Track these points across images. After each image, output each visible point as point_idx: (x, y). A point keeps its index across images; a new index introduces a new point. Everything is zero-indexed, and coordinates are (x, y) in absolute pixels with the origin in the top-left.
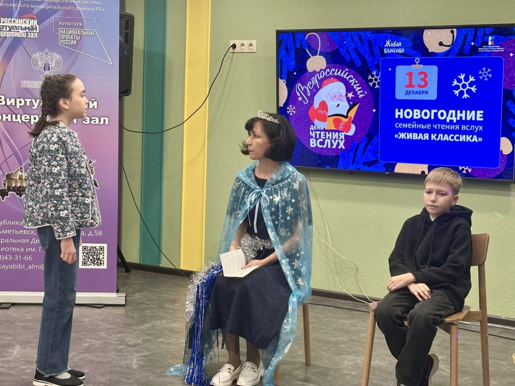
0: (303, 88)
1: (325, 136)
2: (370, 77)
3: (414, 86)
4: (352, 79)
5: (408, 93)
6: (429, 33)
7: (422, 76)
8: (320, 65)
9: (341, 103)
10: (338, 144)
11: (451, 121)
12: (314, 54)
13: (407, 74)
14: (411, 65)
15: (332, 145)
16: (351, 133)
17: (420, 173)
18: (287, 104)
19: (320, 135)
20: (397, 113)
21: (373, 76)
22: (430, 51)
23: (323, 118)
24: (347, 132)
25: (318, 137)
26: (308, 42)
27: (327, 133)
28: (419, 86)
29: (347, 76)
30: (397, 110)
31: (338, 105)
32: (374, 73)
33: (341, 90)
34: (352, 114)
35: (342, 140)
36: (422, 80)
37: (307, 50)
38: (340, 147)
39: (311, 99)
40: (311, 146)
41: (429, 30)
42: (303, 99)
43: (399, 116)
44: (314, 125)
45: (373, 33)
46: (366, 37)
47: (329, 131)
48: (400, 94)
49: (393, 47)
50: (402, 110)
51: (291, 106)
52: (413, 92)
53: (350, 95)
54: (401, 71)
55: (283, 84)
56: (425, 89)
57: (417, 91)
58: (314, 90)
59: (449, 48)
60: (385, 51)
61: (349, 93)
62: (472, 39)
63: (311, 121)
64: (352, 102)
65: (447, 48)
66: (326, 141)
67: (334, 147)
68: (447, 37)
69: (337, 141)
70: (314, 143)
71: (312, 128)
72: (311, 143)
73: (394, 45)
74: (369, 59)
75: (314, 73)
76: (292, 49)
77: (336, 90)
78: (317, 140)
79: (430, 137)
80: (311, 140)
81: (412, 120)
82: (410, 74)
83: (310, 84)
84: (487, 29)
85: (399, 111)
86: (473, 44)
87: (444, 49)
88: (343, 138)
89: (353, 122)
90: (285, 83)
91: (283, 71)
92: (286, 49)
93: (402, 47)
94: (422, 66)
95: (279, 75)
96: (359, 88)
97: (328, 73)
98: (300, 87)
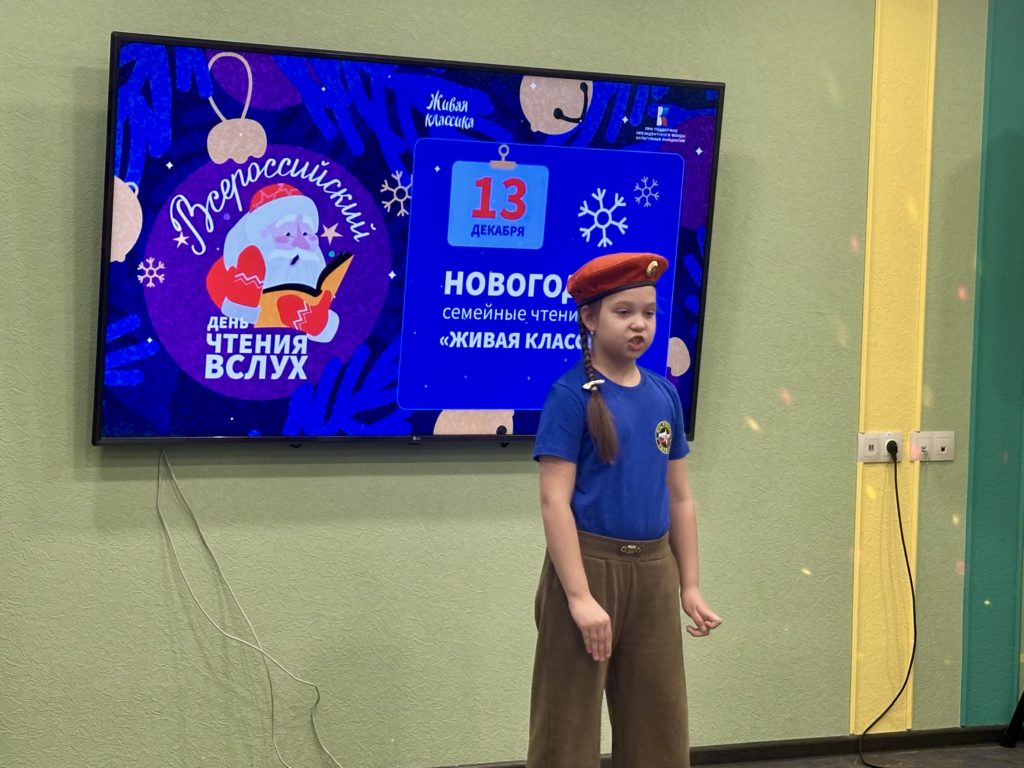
0: (191, 211)
2: (386, 187)
3: (492, 215)
4: (338, 190)
5: (477, 231)
6: (533, 86)
7: (514, 190)
8: (248, 147)
12: (233, 112)
13: (479, 183)
14: (488, 161)
16: (328, 334)
17: (494, 432)
18: (136, 255)
20: (449, 282)
21: (393, 184)
22: (534, 129)
26: (216, 76)
28: (504, 214)
30: (449, 274)
32: (398, 176)
36: (512, 199)
37: (211, 99)
39: (216, 241)
41: (534, 78)
45: (398, 71)
46: (381, 79)
48: (459, 235)
49: (447, 112)
50: (461, 274)
52: (490, 230)
54: (464, 175)
55: (127, 197)
56: (517, 223)
57: (499, 227)
59: (576, 125)
60: (428, 121)
61: (329, 227)
62: (625, 108)
63: (212, 303)
65: (572, 126)
68: (573, 100)
73: (450, 106)
74: (386, 139)
76: (165, 94)
79: (523, 340)
81: (484, 300)
82: (485, 184)
83: (217, 197)
84: (655, 90)
85: (455, 277)
86: (625, 120)
87: (564, 128)
88: (304, 351)
89: (335, 306)
90: (134, 191)
91: (132, 157)
92: (145, 91)
93: (468, 114)
94: (513, 165)
95: (118, 169)
96: (355, 215)
97: (271, 170)
98: (183, 205)
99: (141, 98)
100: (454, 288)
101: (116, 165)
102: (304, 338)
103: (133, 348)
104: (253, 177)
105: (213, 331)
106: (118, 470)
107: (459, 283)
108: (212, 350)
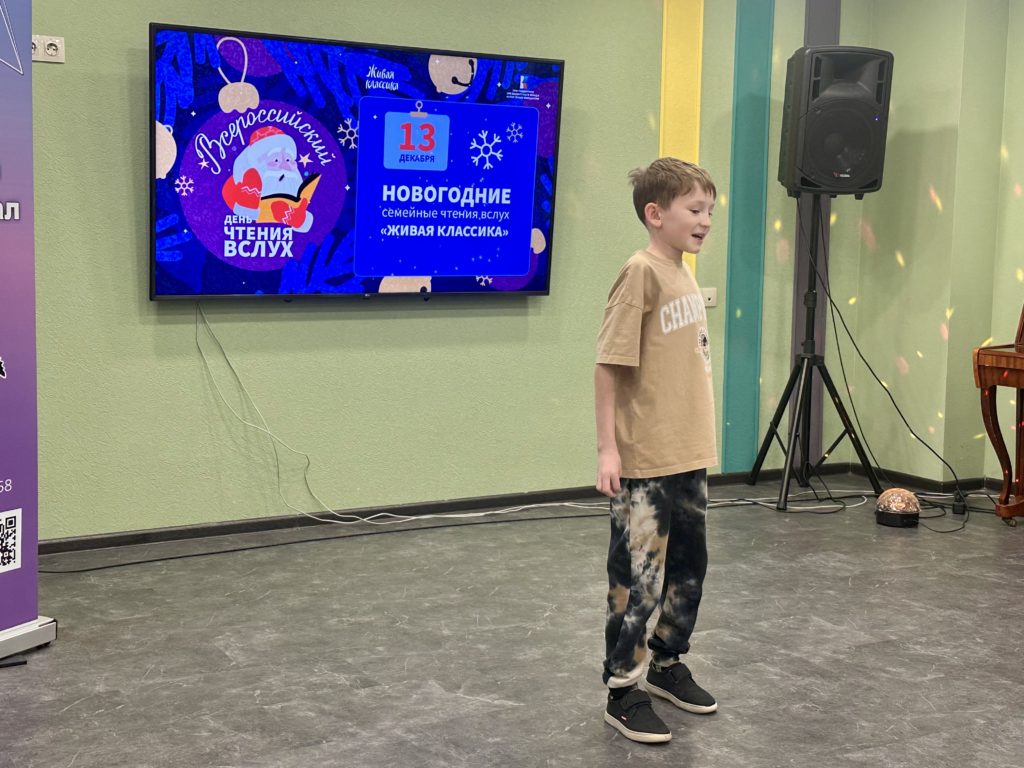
0: (210, 144)
1: (256, 235)
2: (341, 129)
3: (413, 148)
4: (309, 131)
5: (404, 158)
6: (437, 61)
7: (427, 131)
8: (247, 101)
10: (281, 249)
11: (467, 205)
12: (235, 78)
13: (403, 127)
14: (409, 111)
15: (268, 250)
17: (419, 291)
18: (174, 173)
19: (245, 233)
20: (386, 193)
21: (346, 127)
22: (439, 91)
25: (240, 237)
26: (222, 53)
27: (259, 229)
28: (421, 147)
29: (299, 124)
30: (385, 187)
32: (349, 122)
33: (288, 151)
35: (287, 241)
36: (426, 137)
37: (220, 69)
38: (283, 255)
39: (228, 165)
40: (227, 254)
41: (437, 57)
42: (211, 164)
45: (346, 51)
46: (335, 56)
48: (391, 161)
49: (380, 79)
50: (393, 187)
51: (184, 178)
52: (412, 158)
53: (305, 160)
54: (393, 121)
56: (431, 153)
57: (418, 156)
59: (466, 88)
60: (368, 85)
61: (304, 156)
62: (498, 77)
63: (226, 206)
65: (464, 89)
66: (257, 244)
67: (271, 255)
68: (465, 71)
69: (278, 244)
70: (233, 248)
71: (228, 220)
72: (227, 248)
73: (382, 75)
74: (340, 97)
75: (235, 115)
76: (188, 65)
78: (238, 242)
79: (436, 232)
80: (227, 243)
81: (409, 204)
82: (408, 127)
83: (227, 135)
84: (519, 65)
85: (389, 189)
86: (499, 85)
87: (459, 90)
88: (290, 238)
89: (310, 209)
90: (170, 130)
91: (167, 108)
92: (174, 62)
93: (395, 81)
94: (425, 114)
95: (158, 116)
96: (321, 148)
97: (263, 117)
98: (204, 141)
99: (171, 68)
100: (389, 197)
101: (157, 114)
102: (290, 230)
103: (174, 237)
105: (228, 225)
106: (169, 317)
107: (392, 193)
108: (228, 238)
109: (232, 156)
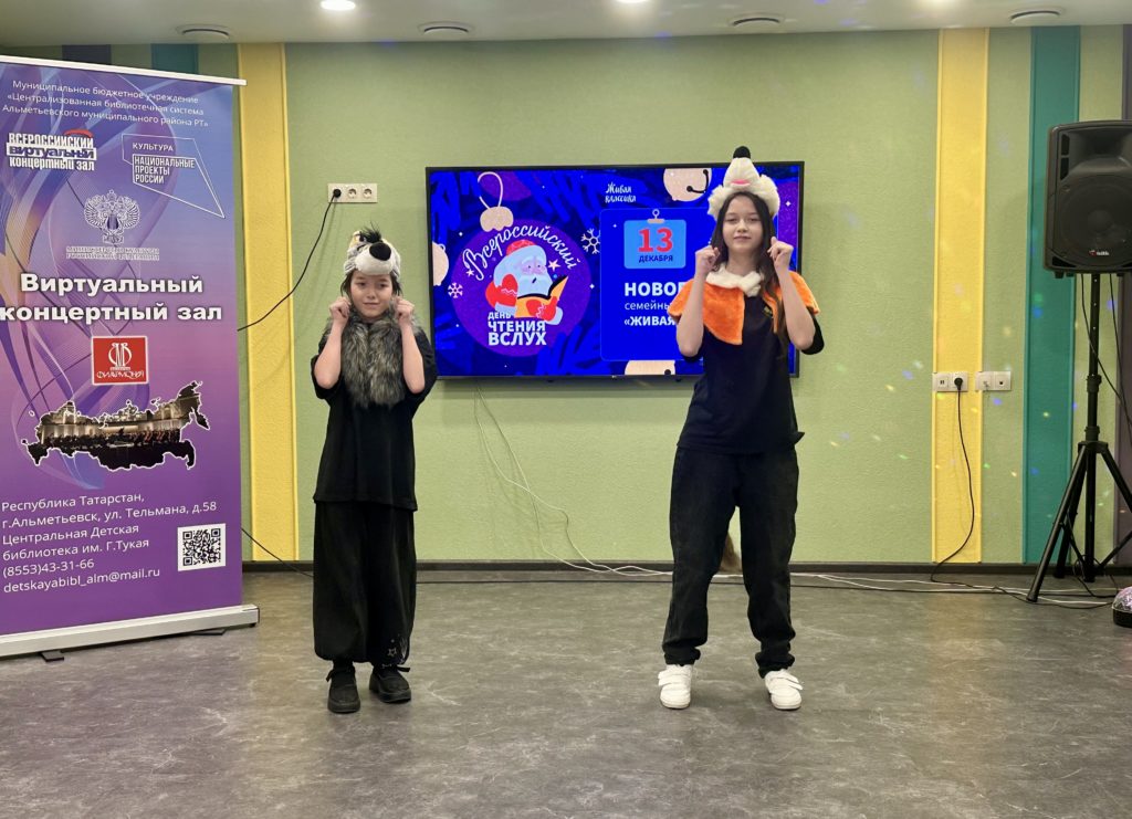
0: (474, 257)
1: (514, 328)
2: (584, 238)
4: (556, 241)
5: (642, 259)
6: (672, 174)
7: (664, 235)
8: (503, 221)
9: (539, 277)
10: (536, 338)
12: (493, 204)
13: (641, 233)
14: (646, 218)
15: (525, 339)
16: (557, 320)
17: (663, 373)
18: (447, 281)
19: (505, 326)
20: (627, 289)
21: (589, 236)
22: (675, 199)
23: (511, 301)
24: (549, 319)
25: (501, 330)
26: (482, 185)
27: (517, 323)
28: (660, 249)
29: (548, 237)
30: (627, 285)
31: (535, 280)
32: (591, 232)
33: (538, 258)
34: (558, 292)
35: (541, 332)
36: (664, 240)
37: (480, 198)
38: (538, 343)
39: (489, 272)
40: (491, 343)
41: (672, 170)
42: (476, 272)
43: (631, 292)
44: (494, 311)
45: (587, 174)
46: (577, 178)
47: (520, 320)
48: (631, 261)
49: (617, 193)
50: (634, 284)
51: (454, 284)
52: (651, 258)
53: (554, 265)
54: (632, 229)
55: (439, 251)
56: (668, 253)
57: (656, 257)
58: (494, 259)
60: (607, 200)
61: (552, 262)
63: (490, 305)
64: (556, 276)
65: (700, 195)
66: (516, 335)
67: (528, 344)
68: (699, 180)
69: (533, 334)
70: (496, 338)
71: (491, 316)
72: (491, 339)
73: (620, 190)
74: (583, 212)
75: (494, 233)
76: (455, 197)
77: (530, 258)
78: (500, 334)
80: (491, 334)
81: (650, 298)
82: (646, 233)
83: (488, 249)
85: (631, 286)
87: (694, 197)
88: (544, 330)
89: (559, 305)
90: (443, 248)
91: (441, 232)
92: (445, 197)
93: (632, 194)
94: (662, 221)
95: (434, 238)
96: (567, 255)
97: (517, 233)
98: (470, 255)
99: (443, 200)
102: (543, 322)
103: (449, 330)
104: (507, 236)
105: (491, 320)
107: (633, 289)
108: (492, 330)
109: (493, 265)
